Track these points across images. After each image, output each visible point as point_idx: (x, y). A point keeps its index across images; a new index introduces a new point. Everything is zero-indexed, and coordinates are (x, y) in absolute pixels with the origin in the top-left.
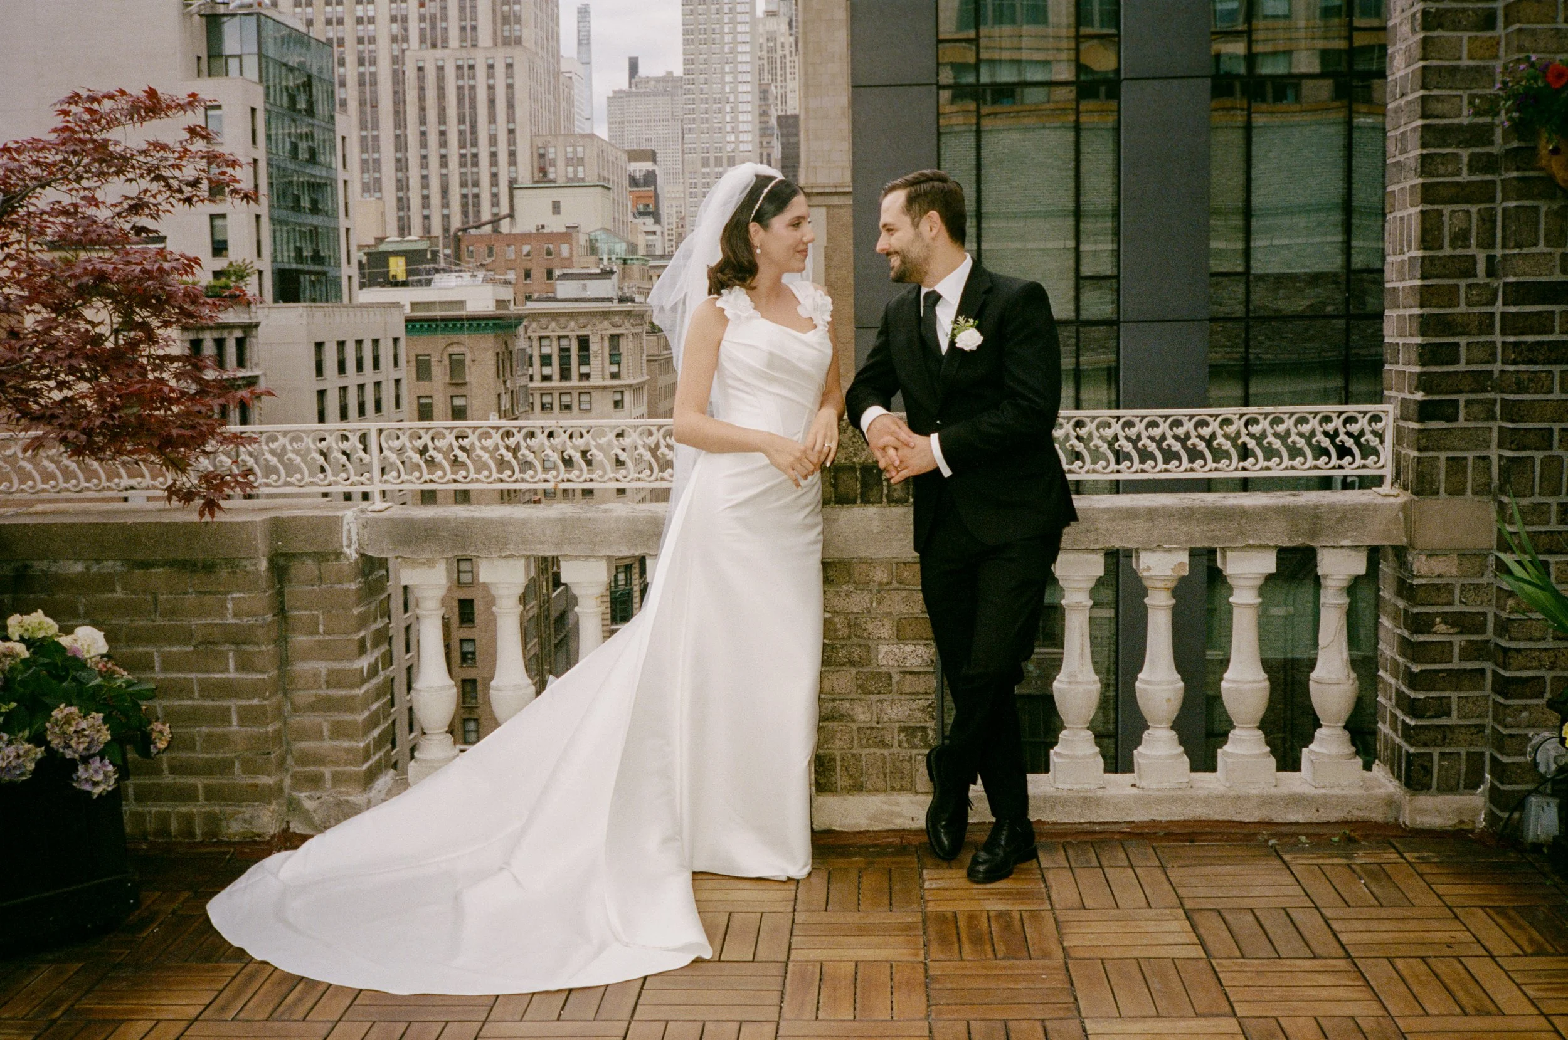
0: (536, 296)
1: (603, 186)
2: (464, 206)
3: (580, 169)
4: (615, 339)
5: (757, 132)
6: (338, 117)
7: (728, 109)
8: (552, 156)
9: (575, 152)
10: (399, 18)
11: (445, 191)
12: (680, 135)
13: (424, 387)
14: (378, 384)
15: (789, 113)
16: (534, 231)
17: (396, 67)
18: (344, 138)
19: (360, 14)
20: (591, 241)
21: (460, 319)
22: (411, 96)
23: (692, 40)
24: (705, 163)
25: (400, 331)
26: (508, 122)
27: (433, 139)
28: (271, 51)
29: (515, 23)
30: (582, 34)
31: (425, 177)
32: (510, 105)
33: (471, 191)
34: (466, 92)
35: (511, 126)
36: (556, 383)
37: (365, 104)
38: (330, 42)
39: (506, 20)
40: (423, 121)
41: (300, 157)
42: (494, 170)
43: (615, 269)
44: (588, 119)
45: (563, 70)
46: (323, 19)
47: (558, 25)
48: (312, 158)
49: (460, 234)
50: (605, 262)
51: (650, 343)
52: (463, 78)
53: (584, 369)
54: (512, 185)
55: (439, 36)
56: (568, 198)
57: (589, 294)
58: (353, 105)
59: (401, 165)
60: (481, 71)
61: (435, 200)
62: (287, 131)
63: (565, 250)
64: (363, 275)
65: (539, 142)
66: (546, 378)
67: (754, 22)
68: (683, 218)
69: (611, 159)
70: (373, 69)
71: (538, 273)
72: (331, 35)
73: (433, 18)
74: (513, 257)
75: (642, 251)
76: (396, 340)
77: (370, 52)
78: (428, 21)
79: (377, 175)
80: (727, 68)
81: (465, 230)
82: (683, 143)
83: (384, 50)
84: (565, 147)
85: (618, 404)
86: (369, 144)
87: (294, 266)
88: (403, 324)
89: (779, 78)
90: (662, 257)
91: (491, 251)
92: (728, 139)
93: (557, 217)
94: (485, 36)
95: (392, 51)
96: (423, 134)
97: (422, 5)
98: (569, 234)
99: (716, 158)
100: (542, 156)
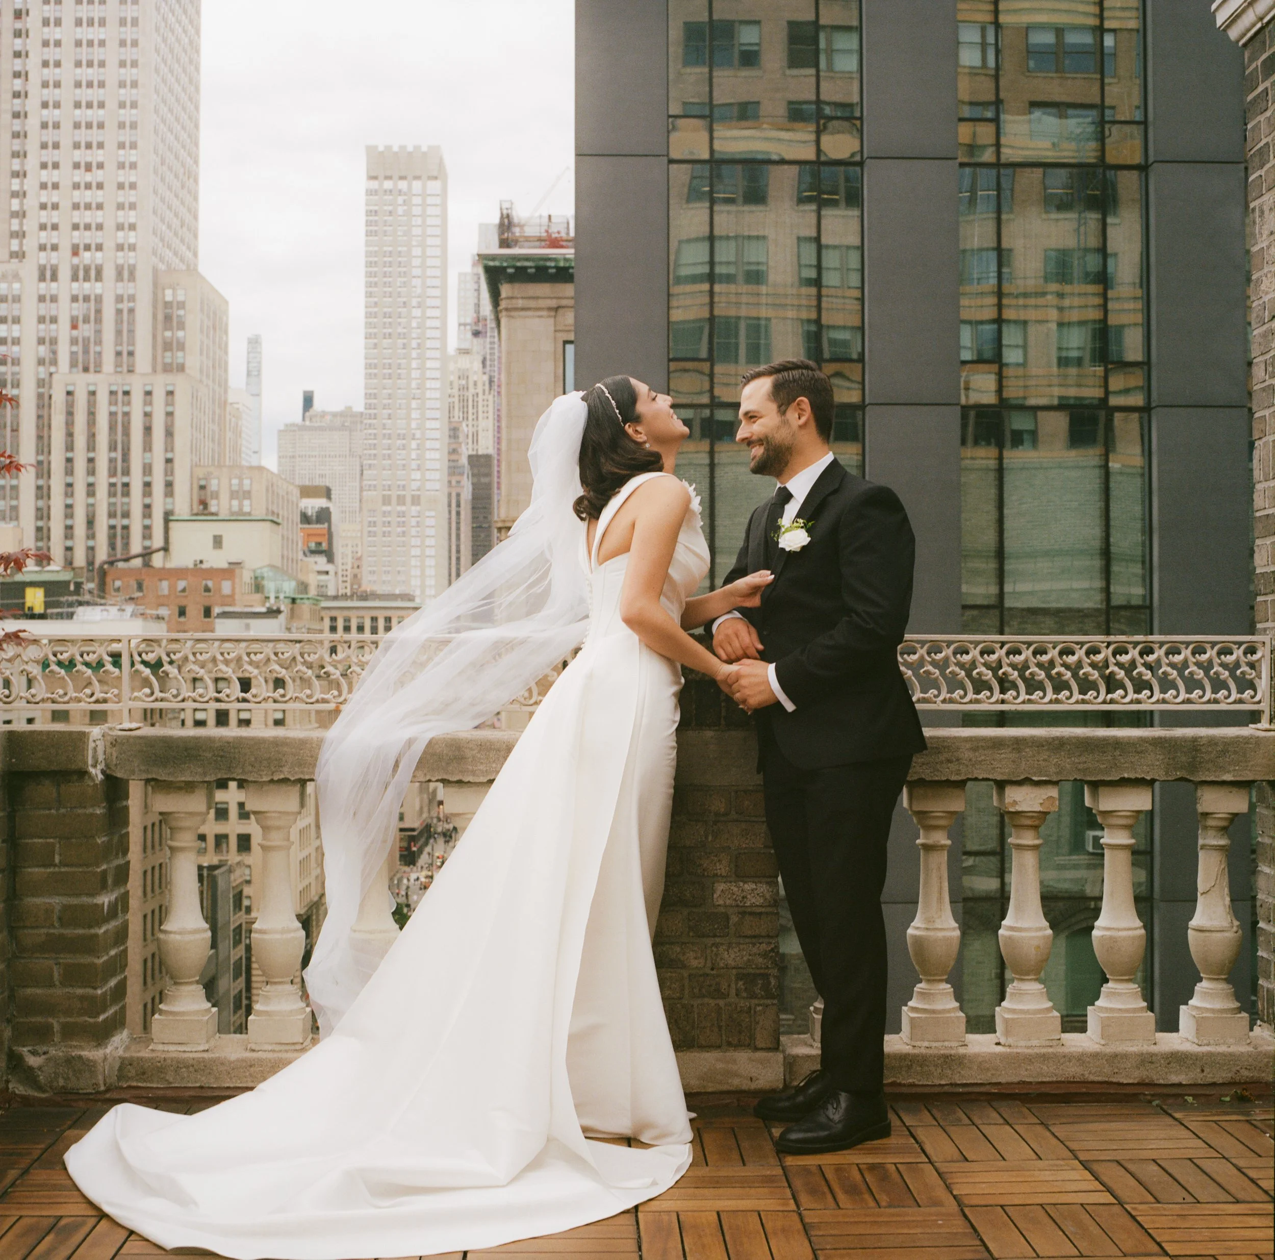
1: (272, 521)
2: (112, 538)
3: (246, 503)
5: (446, 471)
7: (414, 444)
8: (214, 488)
9: (241, 484)
10: (47, 340)
11: (90, 523)
12: (358, 472)
15: (480, 453)
16: (191, 566)
17: (41, 390)
20: (256, 578)
22: (58, 420)
23: (375, 375)
24: (386, 500)
26: (166, 451)
27: (80, 466)
29: (178, 350)
30: (251, 365)
31: (69, 507)
32: (169, 433)
33: (119, 522)
34: (120, 418)
35: (169, 455)
39: (168, 346)
40: (70, 447)
42: (147, 501)
43: (282, 608)
44: (255, 452)
45: (230, 400)
47: (226, 353)
49: (106, 566)
50: (272, 600)
52: (116, 404)
54: (168, 518)
55: (92, 360)
56: (231, 533)
59: (43, 493)
60: (137, 398)
61: (80, 530)
63: (226, 587)
65: (200, 472)
67: (445, 358)
68: (359, 559)
69: (281, 493)
70: (15, 392)
71: (195, 611)
73: (86, 341)
74: (166, 592)
75: (313, 592)
76: (28, 680)
77: (13, 374)
78: (81, 344)
79: (14, 503)
81: (111, 563)
82: (361, 480)
83: (29, 373)
84: (230, 480)
88: (38, 662)
89: (470, 417)
90: (336, 598)
91: (140, 587)
92: (413, 477)
93: (218, 552)
94: (143, 361)
95: (38, 373)
96: (69, 460)
97: (74, 327)
98: (231, 571)
99: (399, 496)
100: (202, 488)
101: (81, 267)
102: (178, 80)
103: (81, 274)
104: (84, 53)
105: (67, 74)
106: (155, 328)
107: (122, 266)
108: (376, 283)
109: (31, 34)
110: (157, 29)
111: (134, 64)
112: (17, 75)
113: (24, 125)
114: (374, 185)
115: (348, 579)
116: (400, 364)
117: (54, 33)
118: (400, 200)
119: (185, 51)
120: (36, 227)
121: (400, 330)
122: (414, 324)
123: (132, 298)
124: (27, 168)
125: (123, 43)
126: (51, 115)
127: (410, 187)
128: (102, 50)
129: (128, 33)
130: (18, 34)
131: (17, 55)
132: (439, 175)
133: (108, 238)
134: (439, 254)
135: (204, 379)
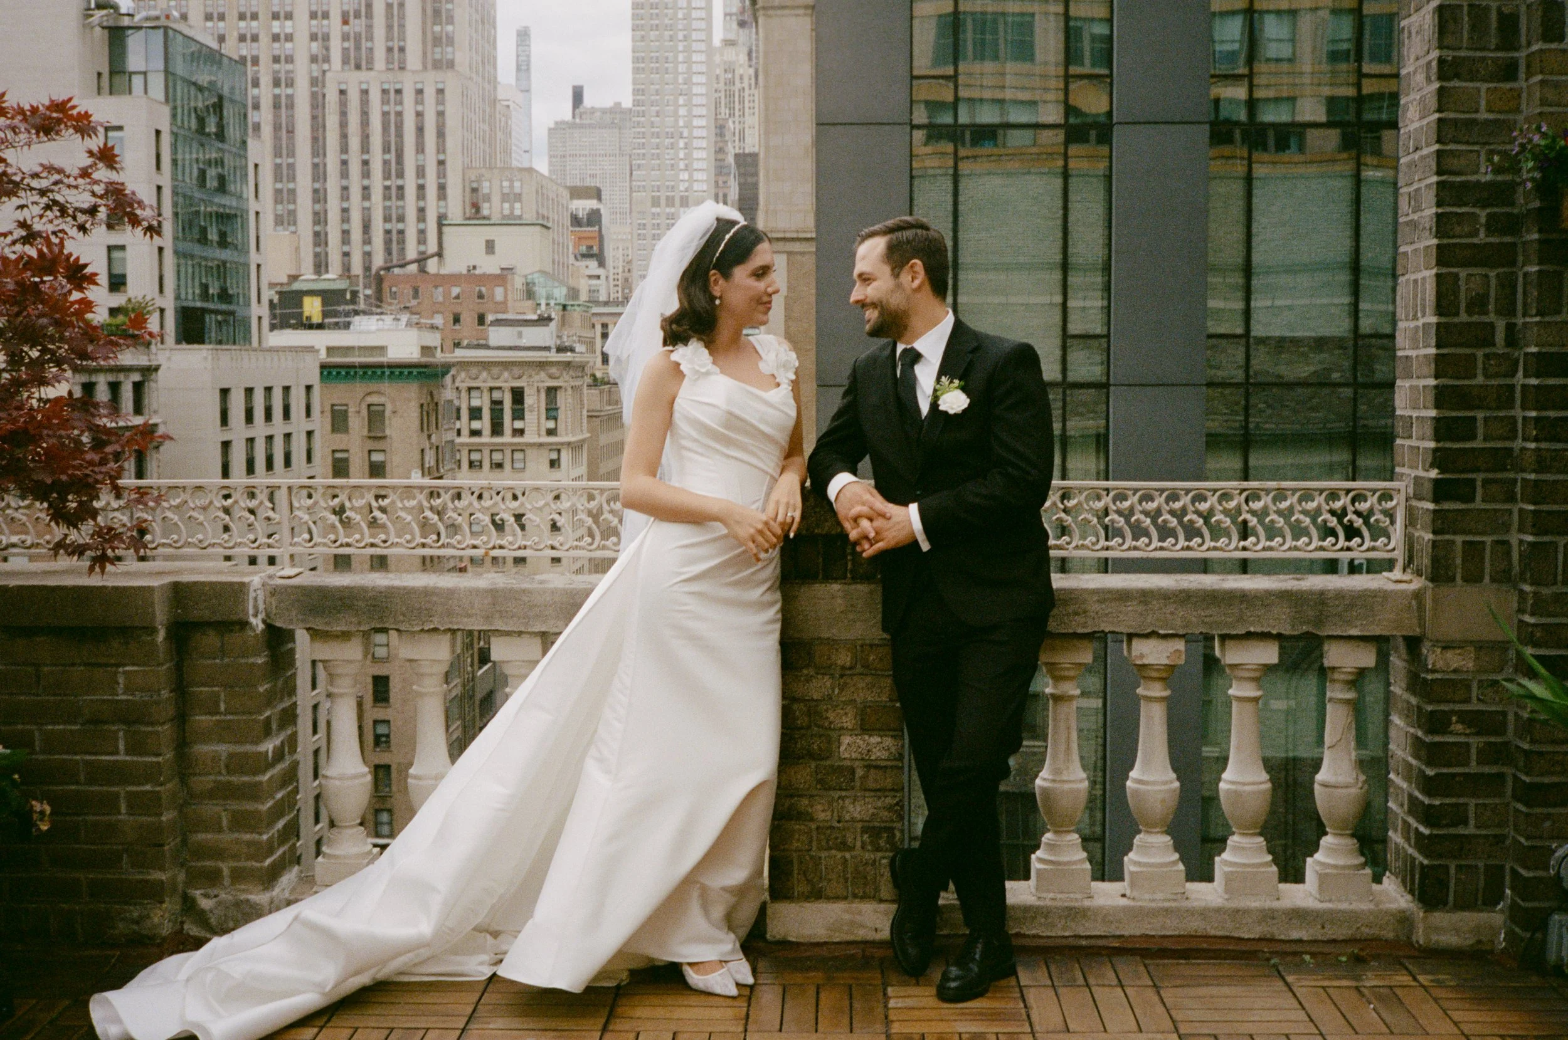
0: (465, 342)
1: (543, 226)
2: (388, 243)
3: (517, 205)
4: (552, 392)
5: (712, 172)
6: (250, 142)
7: (681, 144)
8: (486, 191)
9: (511, 186)
10: (320, 36)
11: (366, 227)
12: (628, 173)
13: (340, 441)
14: (288, 436)
15: (747, 151)
16: (465, 272)
17: (315, 89)
18: (256, 166)
19: (276, 30)
20: (527, 284)
21: (381, 366)
22: (332, 121)
23: (643, 68)
24: (656, 202)
25: (314, 378)
26: (438, 152)
27: (355, 168)
28: (180, 68)
29: (448, 46)
30: (521, 58)
31: (345, 211)
32: (441, 134)
33: (395, 226)
34: (392, 117)
35: (441, 157)
36: (486, 438)
37: (280, 128)
38: (243, 60)
39: (437, 41)
40: (344, 149)
41: (208, 185)
42: (421, 204)
43: (553, 316)
44: (526, 152)
45: (500, 97)
46: (235, 34)
47: (495, 48)
48: (222, 186)
49: (382, 273)
50: (543, 307)
51: (592, 398)
52: (388, 103)
53: (518, 424)
54: (441, 222)
55: (364, 57)
56: (503, 237)
57: (524, 342)
58: (267, 130)
59: (319, 196)
60: (409, 97)
61: (356, 235)
62: (194, 156)
63: (499, 293)
64: (273, 316)
65: (472, 175)
66: (475, 433)
67: (710, 51)
68: (630, 262)
69: (551, 195)
70: (289, 91)
71: (468, 318)
72: (244, 52)
73: (358, 38)
74: (441, 299)
75: (584, 297)
76: (309, 388)
77: (287, 72)
78: (352, 40)
79: (291, 207)
80: (681, 101)
81: (388, 269)
82: (631, 180)
83: (302, 71)
84: (502, 181)
85: (554, 464)
86: (284, 173)
87: (199, 304)
88: (318, 371)
89: (737, 113)
90: (606, 304)
91: (416, 293)
92: (681, 178)
93: (491, 257)
94: (413, 59)
95: (311, 72)
96: (344, 163)
97: (345, 22)
98: (503, 276)
99: (668, 198)
100: (474, 190)
106: (424, 23)
115: (619, 283)
116: (667, 58)
121: (667, 21)
122: (680, 15)
135: (474, 75)
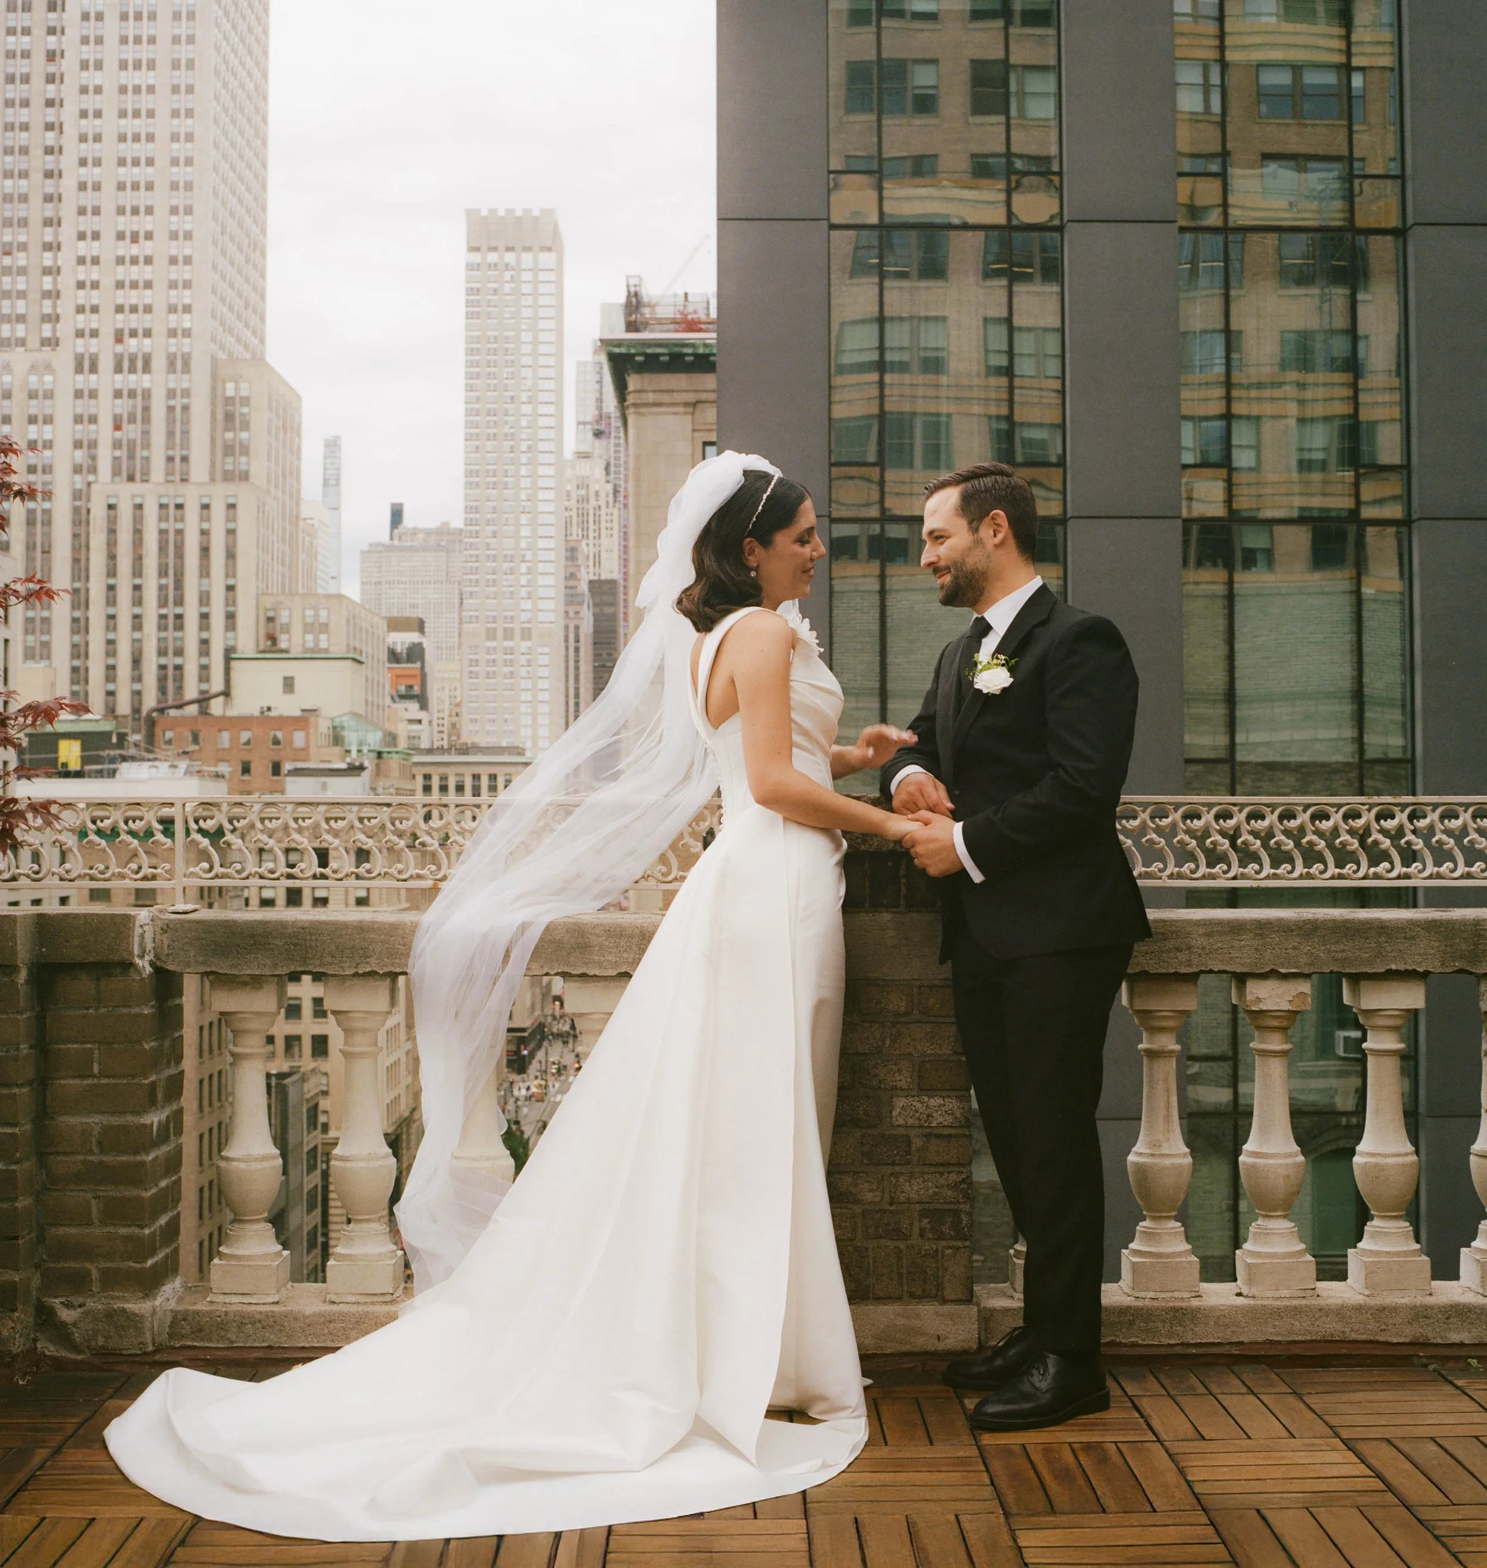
1: (354, 660)
2: (162, 681)
3: (323, 637)
4: (361, 856)
5: (562, 600)
7: (523, 568)
8: (284, 620)
9: (316, 616)
10: (85, 443)
11: (137, 662)
12: (457, 601)
14: (37, 903)
15: (603, 577)
16: (257, 713)
17: (77, 503)
19: (33, 436)
20: (334, 728)
22: (98, 540)
23: (477, 484)
24: (491, 635)
26: (227, 576)
27: (124, 594)
29: (241, 454)
30: (329, 472)
31: (111, 642)
32: (231, 555)
33: (171, 661)
34: (171, 536)
35: (231, 582)
37: (34, 548)
39: (229, 450)
40: (112, 572)
42: (204, 635)
43: (366, 764)
44: (333, 578)
45: (303, 515)
47: (299, 458)
49: (155, 714)
50: (354, 754)
52: (167, 520)
53: (320, 893)
54: (229, 655)
55: (138, 467)
56: (304, 673)
58: (19, 548)
59: (79, 626)
60: (192, 513)
61: (124, 670)
63: (299, 739)
64: (22, 762)
65: (268, 602)
67: (560, 464)
68: (458, 705)
69: (364, 625)
70: (47, 505)
71: (261, 769)
73: (132, 445)
74: (227, 745)
75: (402, 745)
77: (44, 484)
78: (125, 448)
79: (45, 638)
81: (161, 711)
82: (461, 610)
83: (63, 483)
84: (304, 609)
89: (591, 534)
90: (430, 751)
91: (196, 739)
92: (523, 607)
93: (289, 696)
94: (199, 469)
95: (74, 483)
96: (111, 588)
97: (117, 427)
98: (305, 719)
99: (505, 629)
100: (270, 620)
101: (126, 356)
102: (241, 133)
103: (126, 365)
104: (129, 102)
105: (109, 126)
106: (213, 429)
107: (175, 355)
108: (478, 374)
109: (66, 79)
110: (217, 73)
111: (190, 113)
112: (50, 127)
113: (57, 186)
114: (476, 257)
115: (445, 729)
116: (506, 471)
117: (94, 78)
118: (507, 275)
119: (249, 98)
120: (72, 309)
121: (506, 430)
122: (524, 422)
123: (186, 393)
124: (60, 238)
125: (176, 89)
126: (90, 174)
127: (518, 260)
128: (151, 97)
129: (182, 77)
130: (50, 79)
131: (50, 103)
132: (553, 245)
133: (159, 322)
134: (553, 339)
135: (272, 489)
